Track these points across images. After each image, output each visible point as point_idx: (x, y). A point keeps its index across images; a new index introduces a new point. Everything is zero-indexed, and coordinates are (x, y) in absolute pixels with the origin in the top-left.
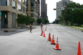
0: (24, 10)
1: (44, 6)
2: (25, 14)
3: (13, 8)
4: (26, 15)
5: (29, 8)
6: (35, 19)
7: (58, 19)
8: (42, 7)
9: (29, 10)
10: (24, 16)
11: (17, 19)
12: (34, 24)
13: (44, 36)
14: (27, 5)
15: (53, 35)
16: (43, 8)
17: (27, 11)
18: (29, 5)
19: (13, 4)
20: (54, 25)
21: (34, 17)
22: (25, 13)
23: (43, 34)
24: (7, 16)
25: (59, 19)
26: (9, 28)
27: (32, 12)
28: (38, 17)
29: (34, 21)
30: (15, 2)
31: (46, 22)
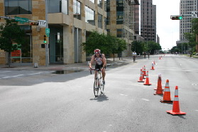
0: (100, 21)
1: (149, 11)
2: (102, 31)
3: (75, 16)
4: (106, 33)
5: (114, 16)
6: (127, 42)
7: (183, 42)
8: (143, 13)
9: (113, 22)
10: (100, 36)
11: (84, 44)
12: (123, 53)
13: (148, 84)
14: (108, 10)
15: (168, 81)
16: (146, 14)
17: (107, 23)
18: (113, 9)
19: (75, 7)
20: (174, 55)
21: (125, 39)
22: (104, 27)
23: (145, 77)
24: (62, 37)
25: (187, 42)
26: (66, 64)
27: (119, 26)
28: (135, 37)
29: (125, 48)
30: (79, 4)
31: (155, 49)
